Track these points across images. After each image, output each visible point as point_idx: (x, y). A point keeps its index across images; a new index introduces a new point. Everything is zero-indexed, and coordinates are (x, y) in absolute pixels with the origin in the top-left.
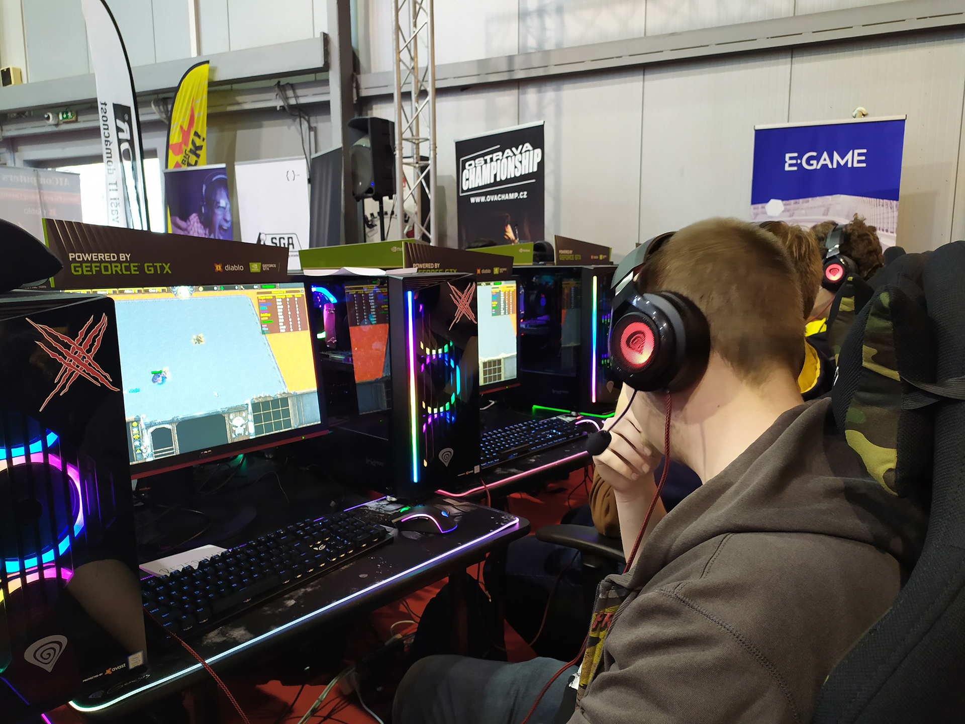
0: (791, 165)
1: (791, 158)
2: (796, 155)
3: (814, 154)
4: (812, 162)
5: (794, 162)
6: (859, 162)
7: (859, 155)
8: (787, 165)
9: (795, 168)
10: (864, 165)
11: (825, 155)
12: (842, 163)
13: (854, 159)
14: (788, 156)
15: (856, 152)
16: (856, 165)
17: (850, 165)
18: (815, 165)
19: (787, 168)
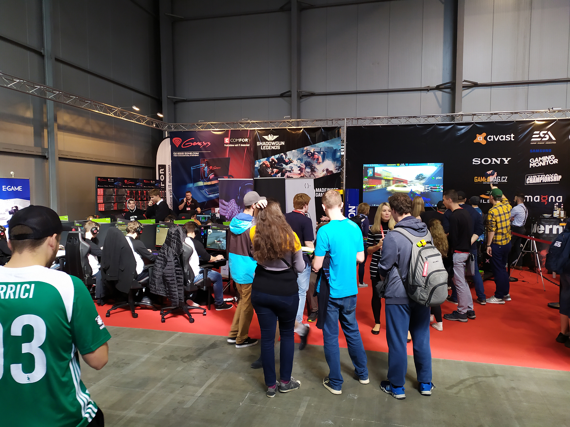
0: (4, 189)
1: (4, 187)
2: (5, 186)
3: (10, 186)
4: (9, 189)
5: (5, 188)
6: (21, 189)
7: (21, 187)
8: (3, 189)
9: (6, 190)
10: (22, 190)
11: (13, 187)
12: (17, 189)
13: (19, 188)
14: (3, 186)
15: (20, 187)
16: (20, 190)
17: (19, 190)
18: (11, 190)
19: (3, 190)
